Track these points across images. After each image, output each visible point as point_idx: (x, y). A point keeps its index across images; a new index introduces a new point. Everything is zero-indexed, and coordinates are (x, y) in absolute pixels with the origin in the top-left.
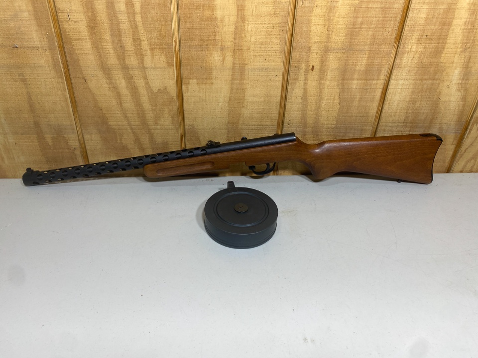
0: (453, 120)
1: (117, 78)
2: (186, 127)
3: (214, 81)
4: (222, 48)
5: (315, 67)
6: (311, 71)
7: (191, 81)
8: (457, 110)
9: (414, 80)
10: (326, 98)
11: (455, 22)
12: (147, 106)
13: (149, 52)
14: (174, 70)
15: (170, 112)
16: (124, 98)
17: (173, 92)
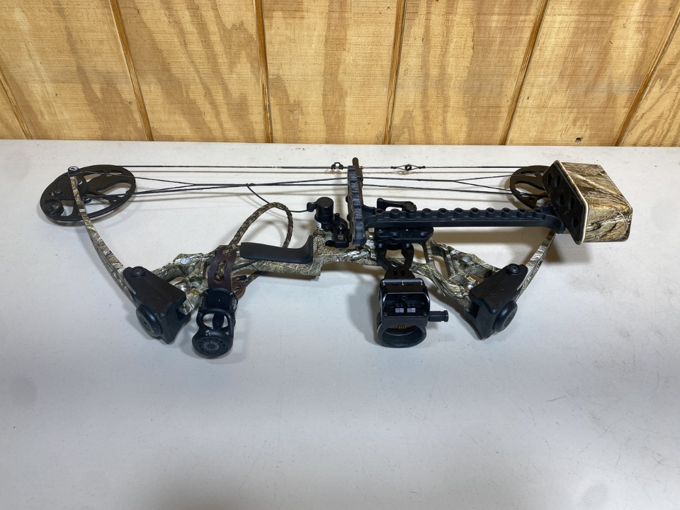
0: (628, 73)
1: (179, 8)
2: (270, 77)
3: (305, 14)
6: (435, 1)
7: (275, 13)
8: (634, 60)
9: (578, 15)
10: (455, 40)
12: (219, 48)
15: (248, 56)
16: (189, 37)
17: (252, 29)
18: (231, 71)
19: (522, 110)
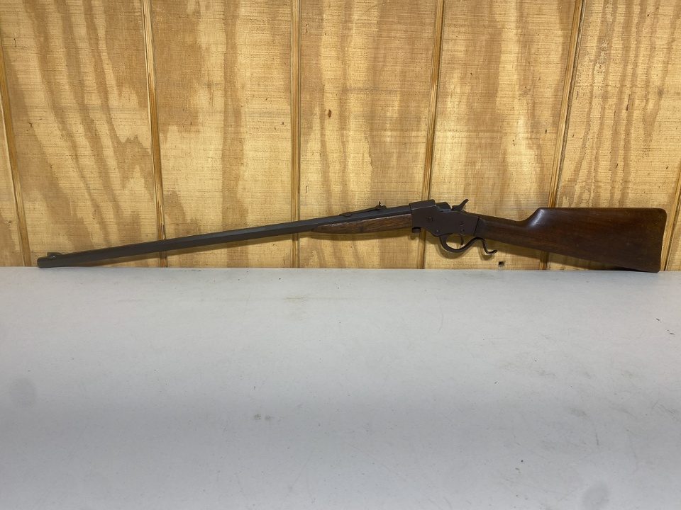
0: (533, 190)
1: (73, 122)
2: (164, 193)
3: (201, 128)
4: (209, 85)
5: (333, 112)
6: (327, 117)
8: (534, 176)
9: (467, 131)
10: (352, 155)
11: (504, 57)
12: (112, 162)
13: (115, 88)
14: (147, 113)
15: (142, 170)
16: (81, 151)
17: (147, 142)
18: (124, 187)
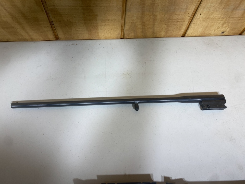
19: (196, 20)
